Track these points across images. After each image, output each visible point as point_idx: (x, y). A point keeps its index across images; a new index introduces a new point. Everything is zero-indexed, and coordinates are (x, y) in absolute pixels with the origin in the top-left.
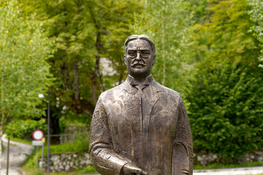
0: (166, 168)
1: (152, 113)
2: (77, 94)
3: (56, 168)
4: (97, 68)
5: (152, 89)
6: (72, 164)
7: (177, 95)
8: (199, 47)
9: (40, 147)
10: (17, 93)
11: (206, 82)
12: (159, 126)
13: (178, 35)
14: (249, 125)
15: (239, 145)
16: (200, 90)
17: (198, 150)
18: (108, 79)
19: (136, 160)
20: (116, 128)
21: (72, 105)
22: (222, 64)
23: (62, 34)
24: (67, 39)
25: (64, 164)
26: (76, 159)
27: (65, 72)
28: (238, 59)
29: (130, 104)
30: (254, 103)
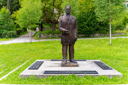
0: (73, 31)
1: (70, 21)
2: (48, 18)
3: (42, 37)
4: (53, 11)
5: (70, 16)
6: (46, 36)
7: (75, 17)
8: (80, 6)
9: (38, 32)
10: (34, 17)
11: (82, 16)
12: (72, 23)
13: (75, 3)
14: (92, 27)
15: (89, 32)
16: (80, 18)
17: (79, 33)
18: (55, 14)
19: (67, 29)
20: (63, 23)
21: (46, 21)
22: (86, 11)
23: (44, 2)
24: (45, 3)
25: (44, 36)
26: (47, 35)
27: (45, 12)
28: (90, 10)
29: (66, 19)
30: (94, 21)
